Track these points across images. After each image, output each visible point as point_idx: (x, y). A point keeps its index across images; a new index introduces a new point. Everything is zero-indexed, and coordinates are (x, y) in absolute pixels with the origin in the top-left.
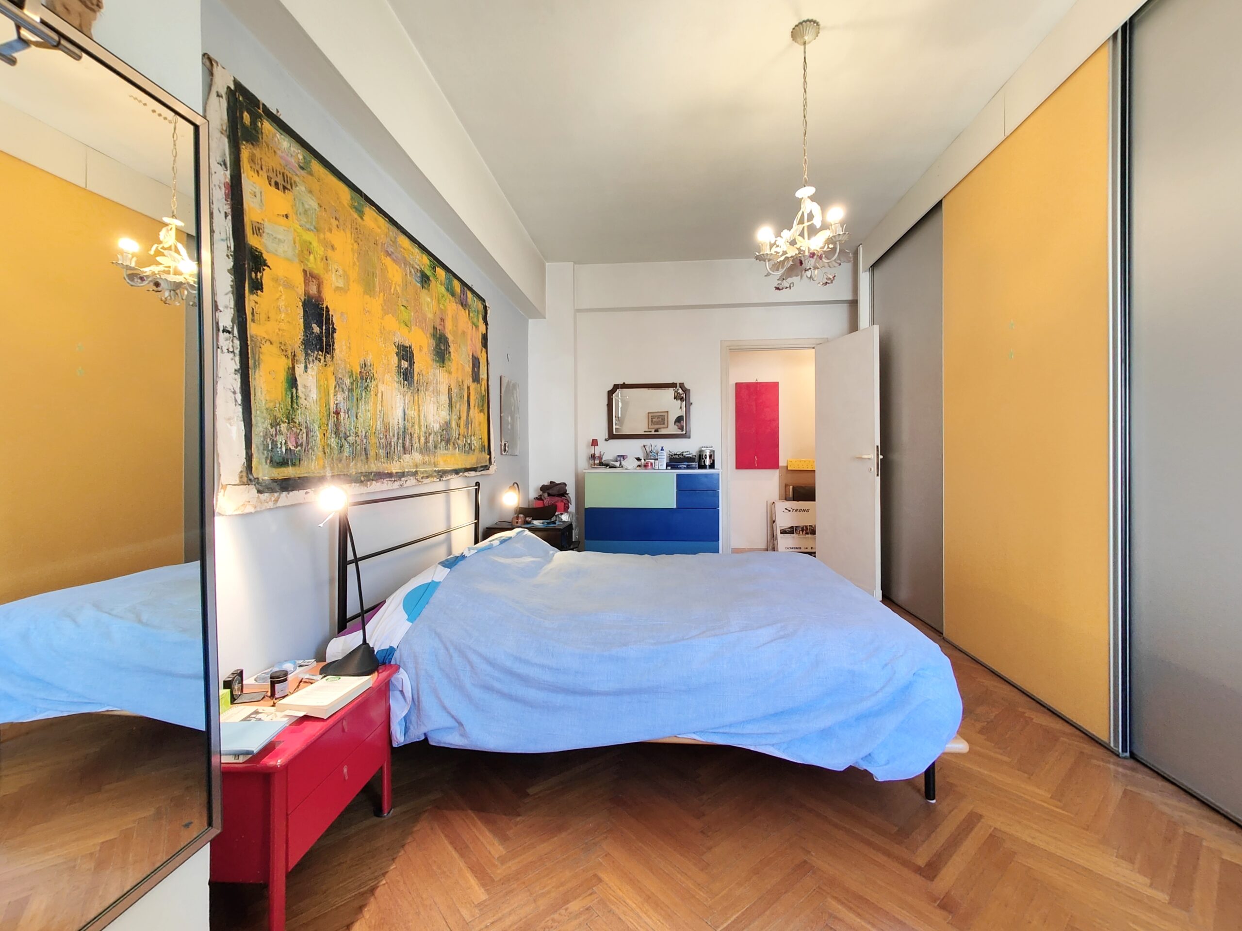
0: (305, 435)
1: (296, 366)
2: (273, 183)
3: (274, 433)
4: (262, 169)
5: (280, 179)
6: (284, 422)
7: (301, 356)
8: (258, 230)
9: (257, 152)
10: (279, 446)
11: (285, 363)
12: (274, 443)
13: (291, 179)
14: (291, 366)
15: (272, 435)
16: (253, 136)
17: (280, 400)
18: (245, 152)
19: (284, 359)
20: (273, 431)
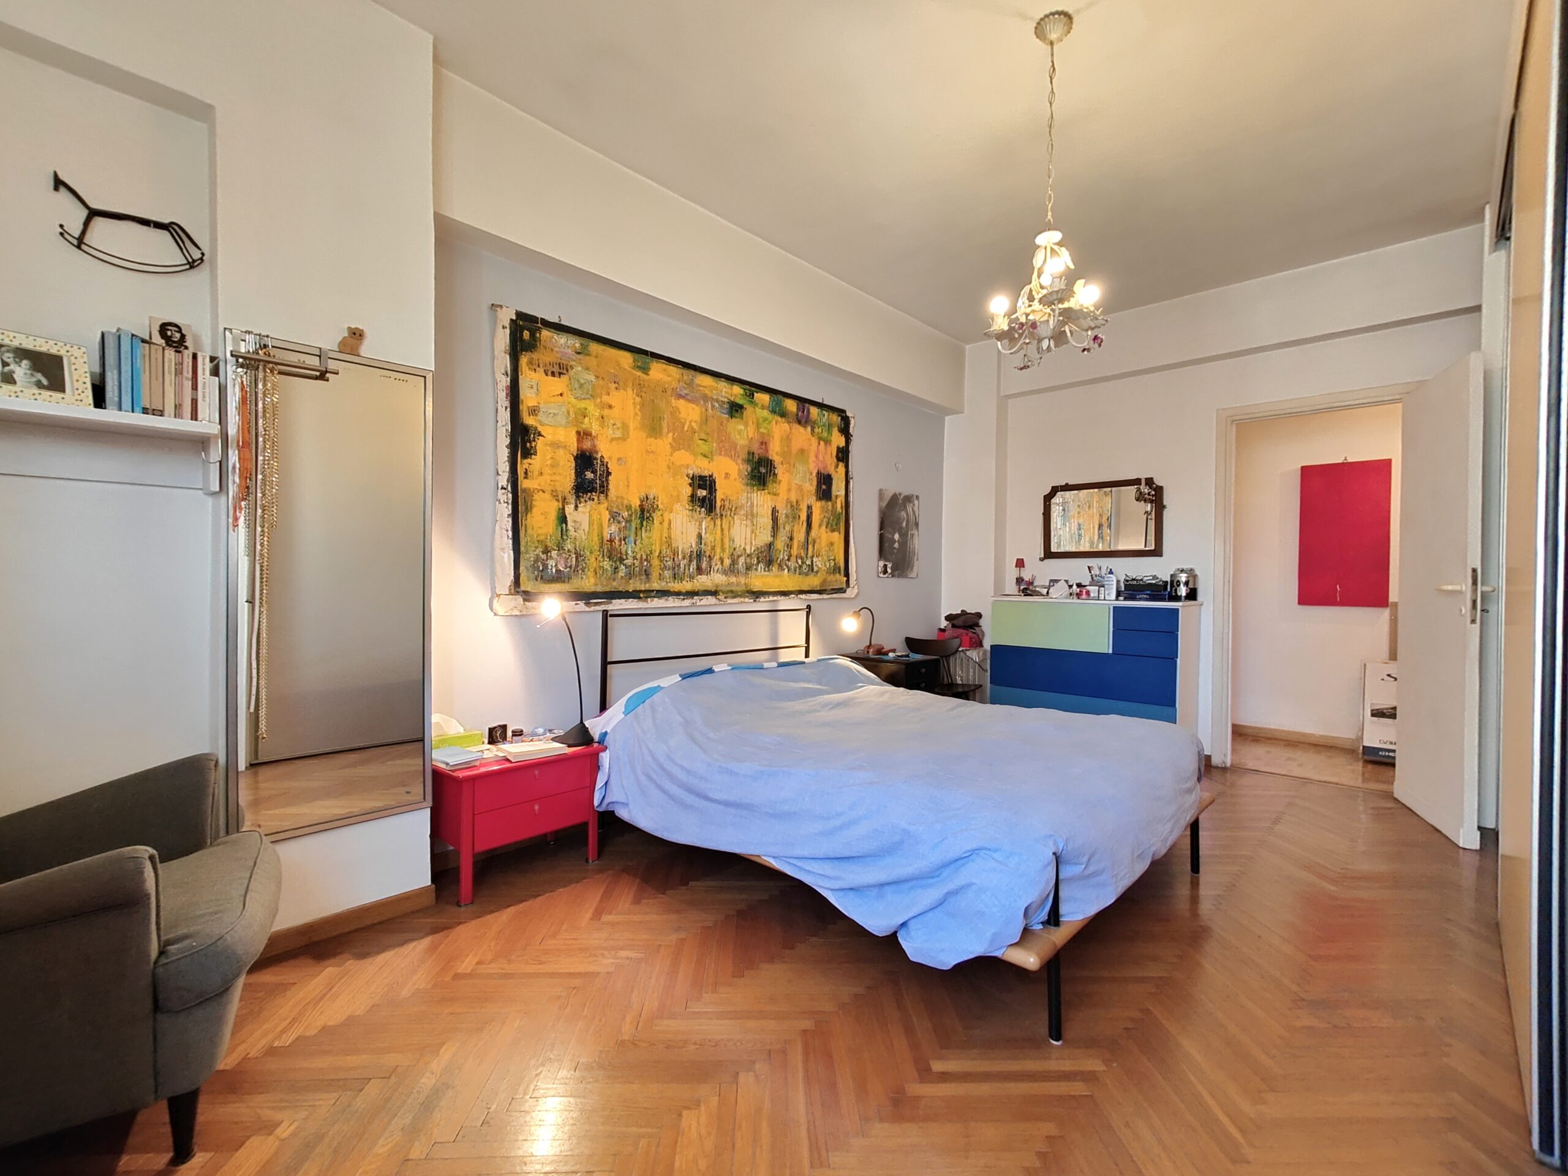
0: (574, 559)
1: (566, 506)
2: (549, 373)
3: (545, 558)
4: (539, 366)
5: (556, 369)
6: (555, 550)
7: (572, 499)
8: (534, 411)
9: (535, 356)
10: (550, 568)
11: (555, 505)
12: (545, 566)
13: (567, 365)
14: (561, 507)
15: (543, 560)
16: (531, 346)
17: (551, 533)
18: (524, 360)
19: (556, 503)
20: (544, 556)
